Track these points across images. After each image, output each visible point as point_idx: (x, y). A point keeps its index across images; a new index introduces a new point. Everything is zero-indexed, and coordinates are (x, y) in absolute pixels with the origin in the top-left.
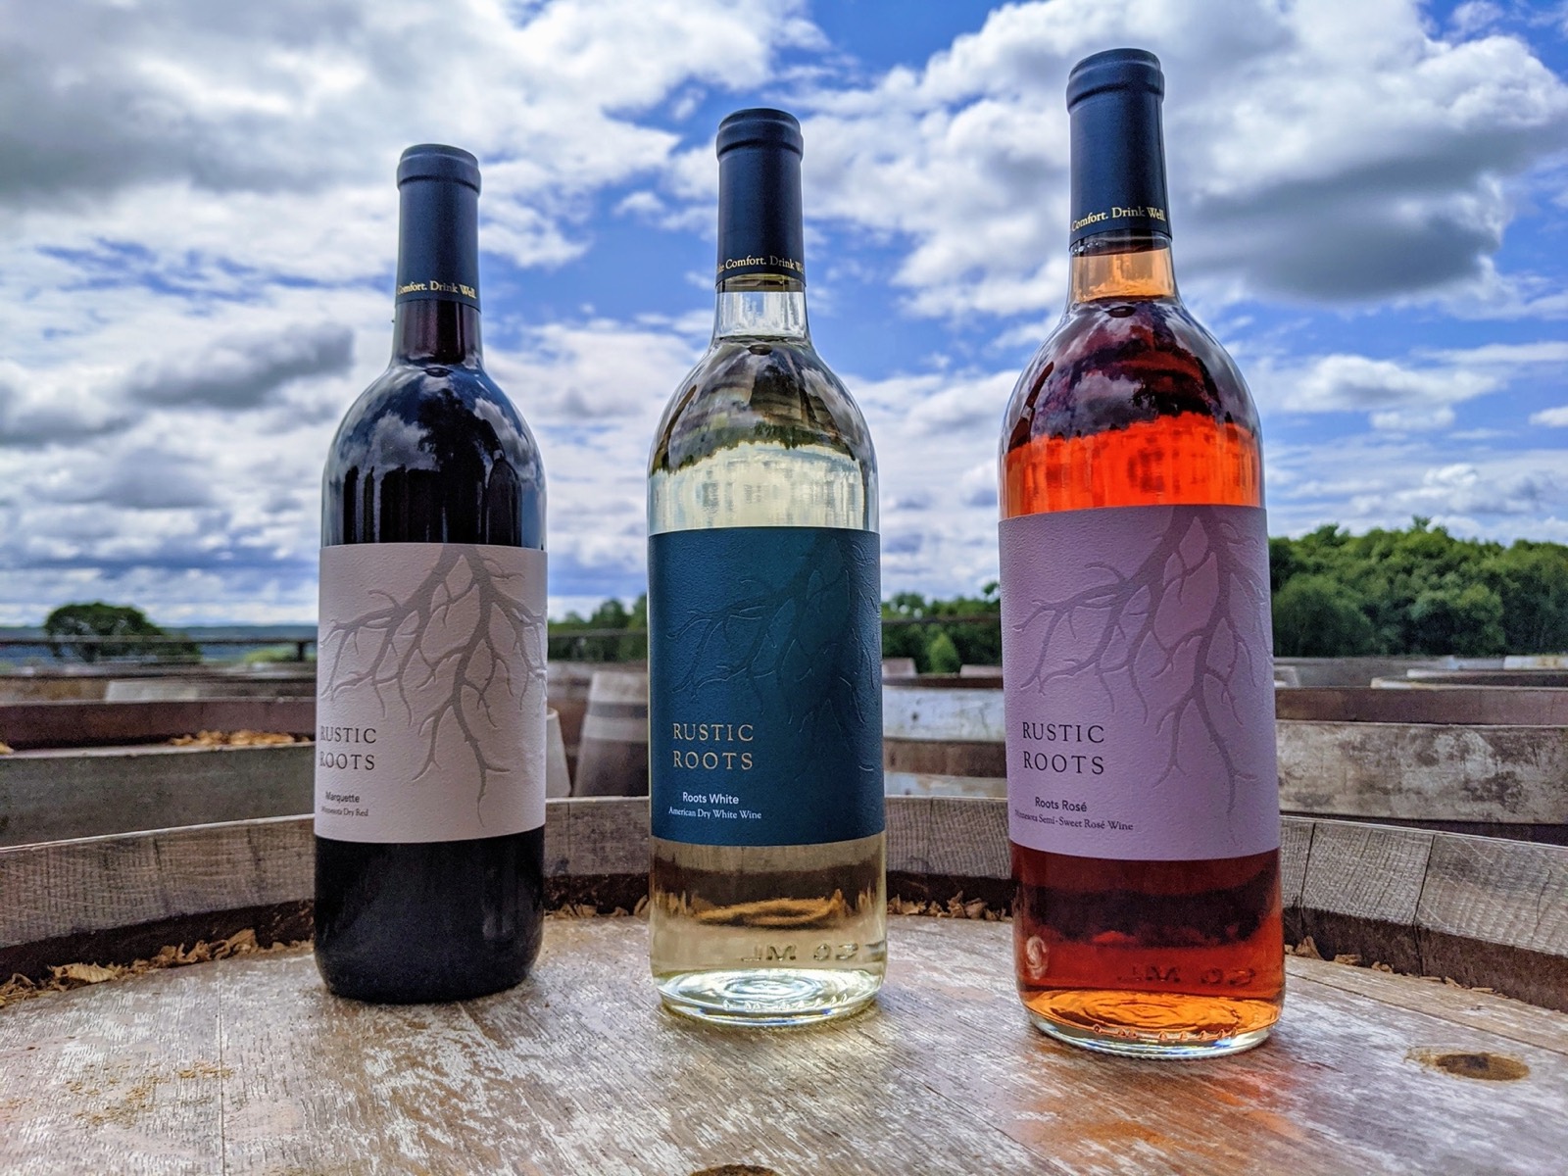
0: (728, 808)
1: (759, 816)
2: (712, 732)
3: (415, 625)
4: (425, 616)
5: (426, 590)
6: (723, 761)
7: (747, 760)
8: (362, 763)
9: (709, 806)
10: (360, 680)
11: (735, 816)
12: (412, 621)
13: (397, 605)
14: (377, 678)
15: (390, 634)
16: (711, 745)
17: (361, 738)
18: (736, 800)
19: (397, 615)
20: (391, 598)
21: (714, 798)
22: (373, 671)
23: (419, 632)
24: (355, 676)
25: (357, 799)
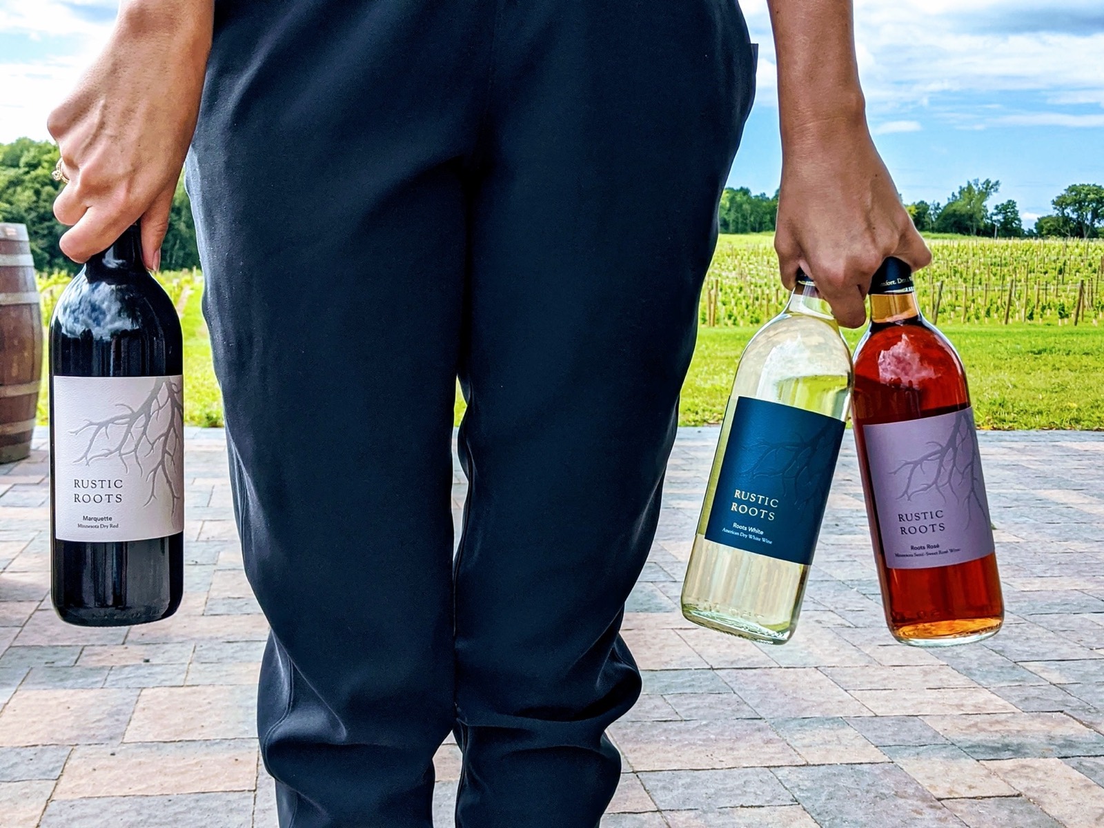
0: (757, 535)
1: (771, 543)
2: (757, 499)
3: (143, 422)
4: (149, 417)
5: (148, 404)
6: (760, 513)
7: (772, 516)
8: (113, 499)
9: (747, 532)
10: (111, 453)
11: (759, 540)
12: (141, 420)
13: (133, 412)
14: (122, 452)
15: (130, 426)
16: (755, 504)
17: (112, 485)
18: (762, 533)
19: (134, 417)
20: (130, 408)
21: (752, 529)
22: (119, 449)
23: (145, 426)
24: (107, 452)
25: (110, 519)
